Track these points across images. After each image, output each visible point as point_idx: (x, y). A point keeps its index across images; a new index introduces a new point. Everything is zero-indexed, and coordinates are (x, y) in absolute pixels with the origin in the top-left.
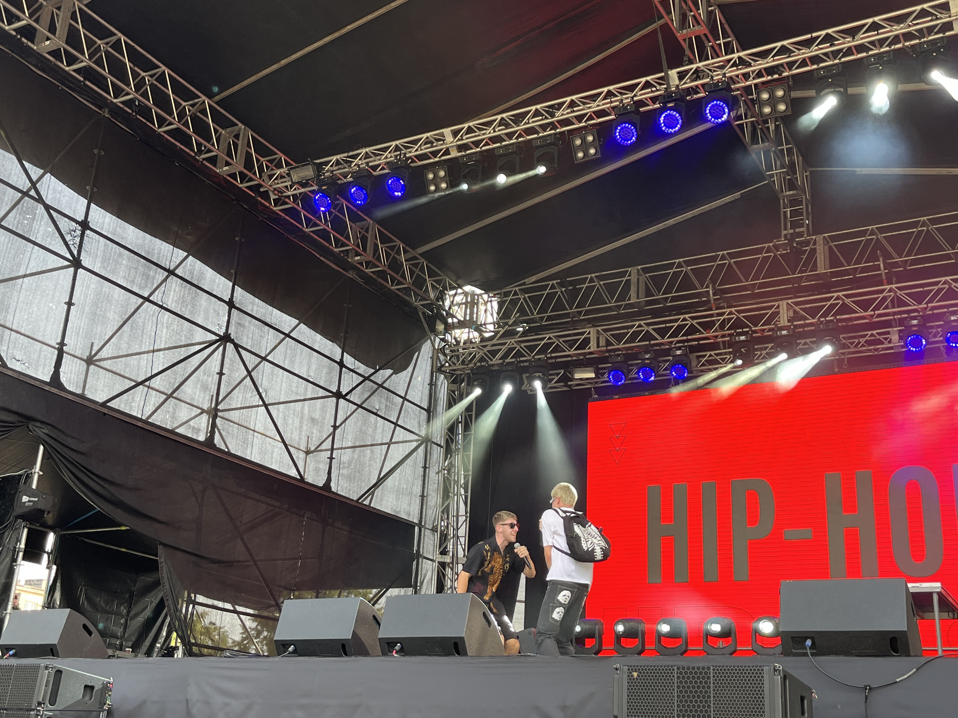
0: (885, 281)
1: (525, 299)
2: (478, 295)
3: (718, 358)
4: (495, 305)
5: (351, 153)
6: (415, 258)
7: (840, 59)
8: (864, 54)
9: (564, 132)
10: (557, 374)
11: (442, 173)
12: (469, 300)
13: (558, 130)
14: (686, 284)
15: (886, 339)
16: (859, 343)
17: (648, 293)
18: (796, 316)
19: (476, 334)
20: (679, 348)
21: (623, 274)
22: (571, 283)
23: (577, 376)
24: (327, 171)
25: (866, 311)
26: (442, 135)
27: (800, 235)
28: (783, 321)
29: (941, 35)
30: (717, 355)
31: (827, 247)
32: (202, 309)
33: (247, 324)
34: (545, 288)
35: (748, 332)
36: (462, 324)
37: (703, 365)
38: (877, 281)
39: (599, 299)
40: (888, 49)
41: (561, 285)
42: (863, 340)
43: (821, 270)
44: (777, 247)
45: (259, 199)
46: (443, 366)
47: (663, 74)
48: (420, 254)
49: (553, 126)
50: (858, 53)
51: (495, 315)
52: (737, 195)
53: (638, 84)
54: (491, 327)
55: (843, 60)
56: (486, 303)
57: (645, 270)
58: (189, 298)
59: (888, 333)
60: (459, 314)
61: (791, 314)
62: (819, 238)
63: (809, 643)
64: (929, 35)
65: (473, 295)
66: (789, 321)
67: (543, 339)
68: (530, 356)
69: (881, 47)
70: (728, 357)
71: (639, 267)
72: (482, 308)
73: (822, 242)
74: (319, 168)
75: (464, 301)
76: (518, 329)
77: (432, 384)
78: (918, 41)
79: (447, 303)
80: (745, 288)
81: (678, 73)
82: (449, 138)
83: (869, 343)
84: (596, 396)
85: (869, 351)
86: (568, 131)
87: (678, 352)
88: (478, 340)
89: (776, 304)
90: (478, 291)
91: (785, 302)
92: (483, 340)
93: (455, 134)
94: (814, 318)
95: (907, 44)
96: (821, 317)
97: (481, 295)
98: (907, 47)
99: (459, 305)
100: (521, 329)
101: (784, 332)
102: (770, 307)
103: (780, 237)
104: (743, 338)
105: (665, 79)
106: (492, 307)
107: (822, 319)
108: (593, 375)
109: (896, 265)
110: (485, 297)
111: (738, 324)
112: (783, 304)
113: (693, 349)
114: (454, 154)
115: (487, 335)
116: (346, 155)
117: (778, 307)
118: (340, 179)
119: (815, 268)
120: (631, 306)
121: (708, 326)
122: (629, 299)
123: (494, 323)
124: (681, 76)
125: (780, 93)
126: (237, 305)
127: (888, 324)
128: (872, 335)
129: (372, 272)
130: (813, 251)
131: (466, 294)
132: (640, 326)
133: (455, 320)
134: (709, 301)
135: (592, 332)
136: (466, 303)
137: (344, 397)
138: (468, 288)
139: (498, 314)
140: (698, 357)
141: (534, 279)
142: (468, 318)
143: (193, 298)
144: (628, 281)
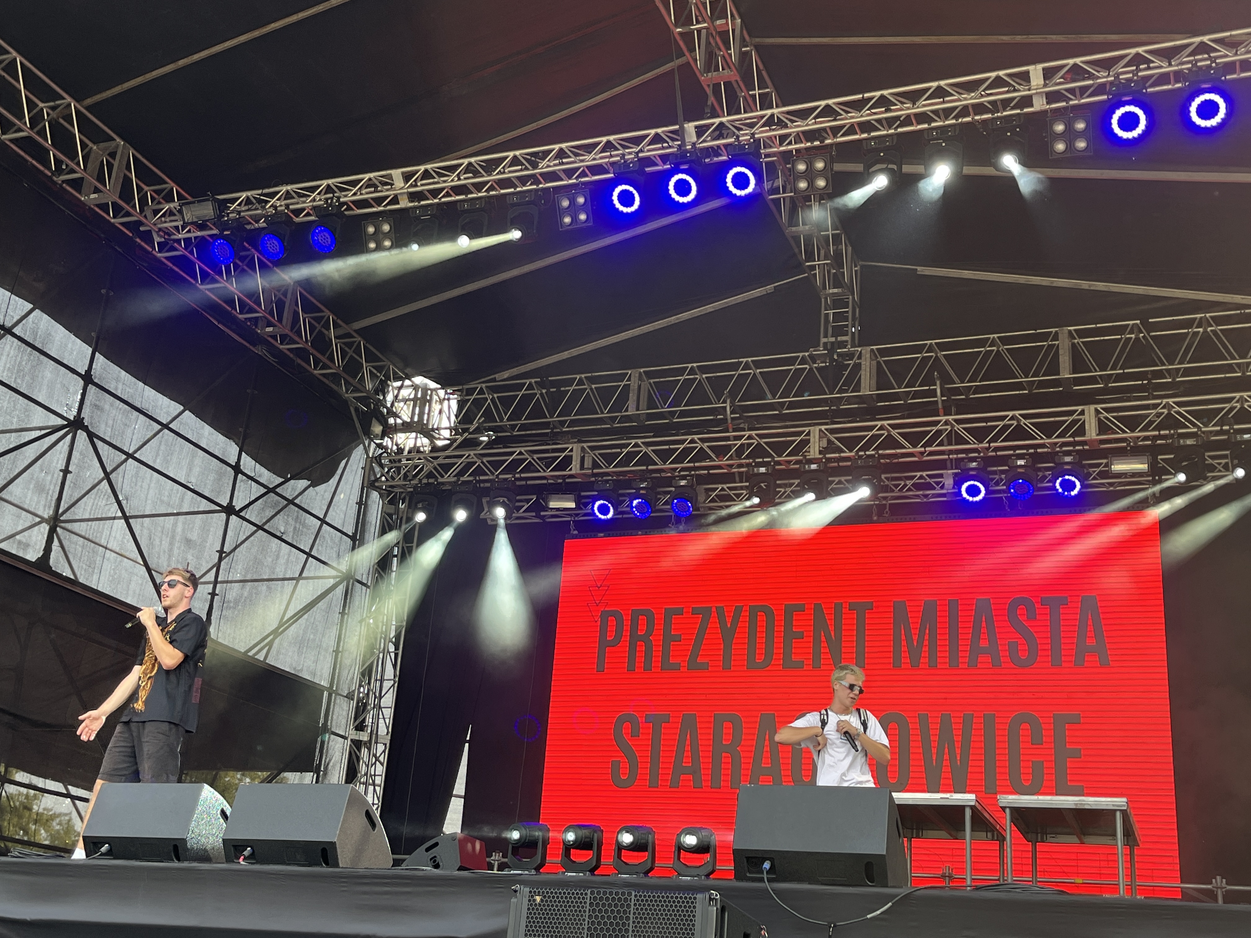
0: (941, 411)
1: (493, 400)
2: (432, 390)
3: (731, 493)
4: (454, 405)
5: (266, 191)
6: (349, 335)
7: (896, 129)
8: (926, 126)
9: (549, 188)
10: (528, 501)
11: (386, 228)
12: (419, 395)
13: (541, 186)
14: (700, 397)
15: (938, 483)
16: (905, 485)
17: (651, 404)
18: (830, 447)
19: (426, 441)
20: (683, 478)
21: (621, 377)
22: (553, 384)
23: (553, 504)
24: (232, 212)
25: (915, 446)
26: (390, 177)
27: (843, 344)
28: (814, 451)
29: (1018, 111)
30: (730, 489)
31: (874, 363)
32: (46, 382)
33: (107, 407)
34: (520, 387)
35: (769, 462)
36: (407, 427)
37: (713, 501)
38: (931, 410)
39: (586, 407)
40: (954, 121)
41: (541, 385)
42: (909, 483)
43: (865, 391)
44: (813, 359)
45: (138, 240)
46: (377, 480)
47: (677, 127)
48: (356, 331)
49: (534, 179)
50: (919, 123)
51: (453, 418)
52: (770, 288)
53: (646, 136)
54: (446, 433)
55: (900, 130)
56: (441, 401)
57: (649, 375)
58: (29, 367)
59: (941, 476)
60: (405, 413)
61: (824, 443)
62: (866, 351)
63: (767, 865)
64: (1004, 110)
65: (425, 389)
66: (820, 452)
67: (512, 453)
68: (493, 474)
69: (946, 118)
70: (745, 492)
71: (642, 370)
72: (436, 407)
73: (868, 356)
74: (223, 205)
75: (412, 396)
76: (482, 439)
77: (362, 504)
78: (990, 116)
79: (390, 398)
80: (771, 407)
81: (696, 127)
82: (399, 183)
83: (917, 486)
84: (576, 532)
85: (916, 497)
86: (554, 188)
87: (683, 483)
88: (427, 449)
89: (807, 429)
90: (432, 385)
91: (818, 428)
92: (434, 449)
93: (407, 177)
94: (851, 451)
95: (977, 118)
96: (859, 450)
97: (436, 390)
98: (977, 121)
99: (405, 401)
100: (485, 439)
101: (814, 467)
102: (799, 434)
103: (819, 346)
104: (763, 470)
105: (679, 134)
106: (449, 407)
107: (861, 453)
108: (572, 505)
109: (957, 391)
110: (442, 393)
111: (759, 451)
112: (815, 431)
113: (701, 480)
114: (404, 203)
115: (440, 443)
116: (260, 192)
117: (808, 434)
118: (250, 223)
119: (857, 388)
120: (628, 419)
121: (721, 451)
122: (627, 410)
123: (451, 429)
124: (700, 131)
125: (820, 165)
126: (96, 381)
127: (942, 465)
128: (921, 477)
129: (288, 349)
130: (857, 367)
131: (416, 387)
132: (636, 445)
133: (399, 421)
134: (725, 420)
135: (575, 449)
136: (415, 400)
137: (237, 513)
138: (419, 380)
139: (457, 416)
140: (708, 490)
141: (506, 374)
142: (416, 419)
143: (33, 367)
144: (627, 387)
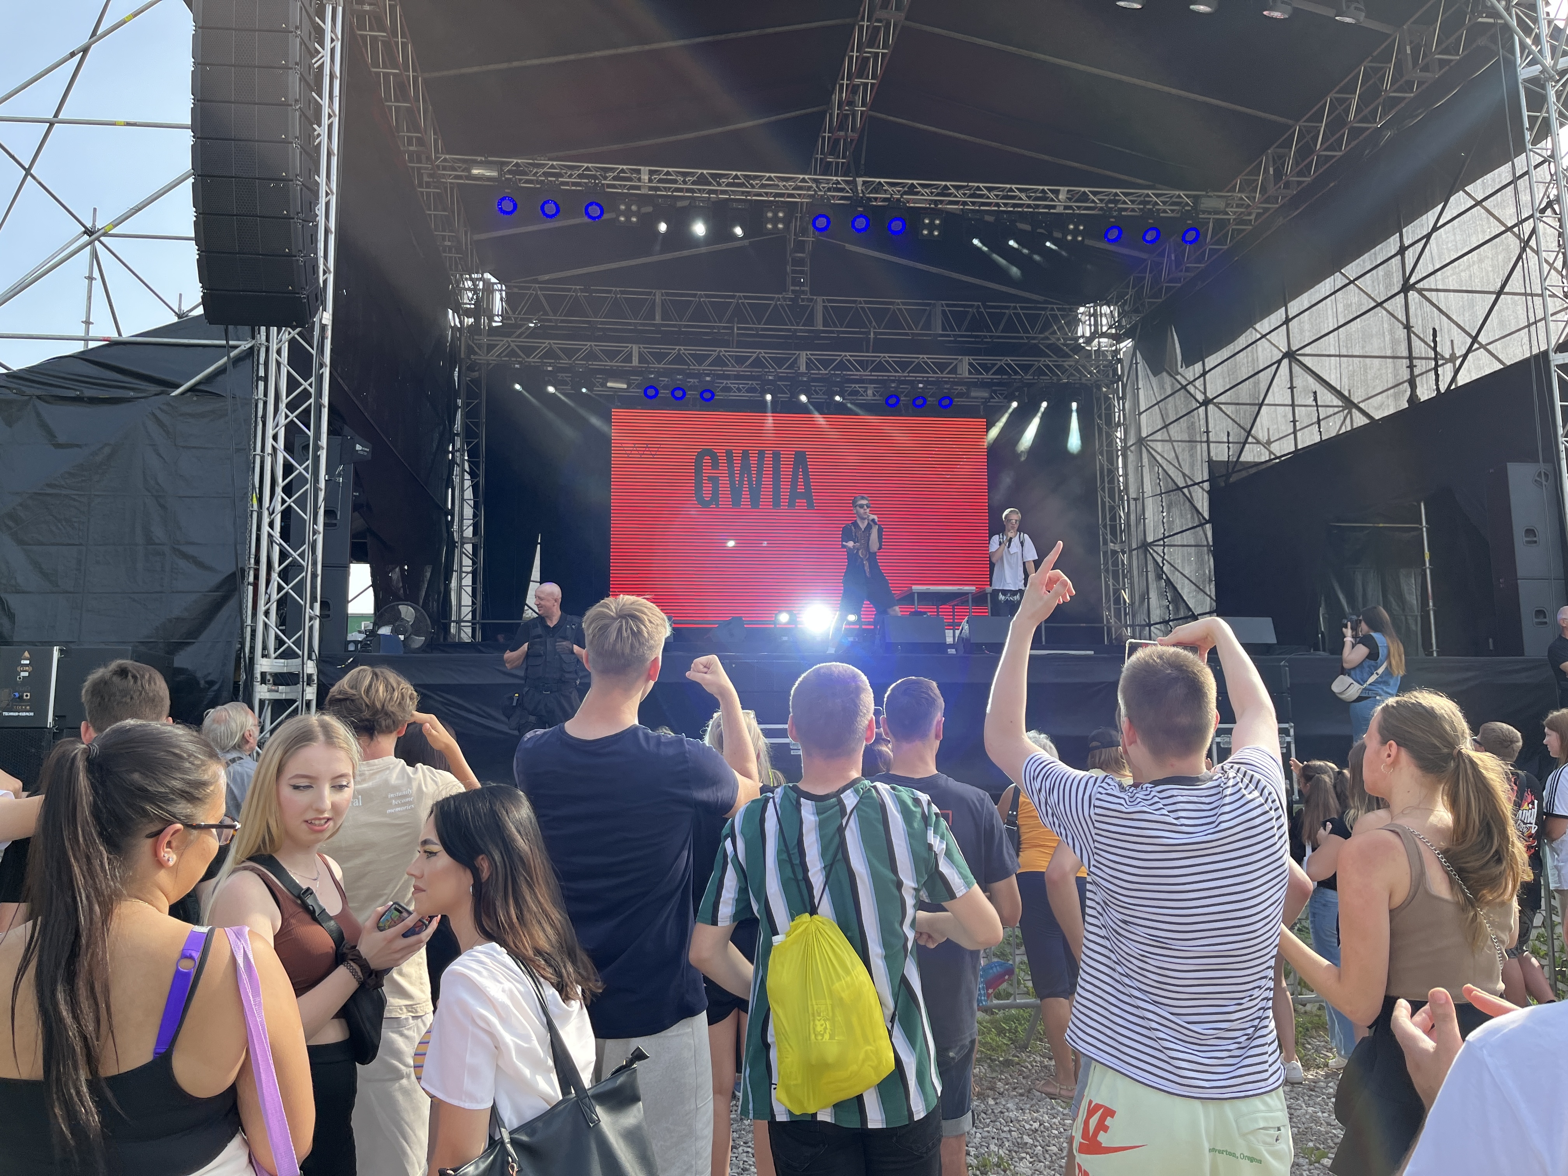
3: (733, 387)
5: (535, 161)
8: (996, 209)
11: (634, 208)
13: (749, 197)
15: (864, 392)
18: (813, 366)
20: (708, 375)
24: (507, 173)
25: (864, 370)
26: (639, 171)
27: (803, 292)
28: (803, 368)
29: (1046, 211)
30: (731, 383)
31: (821, 307)
41: (582, 291)
43: (819, 327)
44: (785, 299)
47: (852, 179)
52: (746, 242)
55: (981, 208)
61: (809, 363)
62: (820, 299)
66: (806, 368)
67: (583, 345)
68: (568, 359)
71: (663, 291)
73: (820, 303)
81: (863, 181)
82: (645, 177)
84: (622, 404)
87: (708, 379)
89: (798, 352)
90: (493, 280)
91: (805, 352)
93: (651, 173)
94: (825, 369)
96: (833, 370)
97: (494, 283)
100: (532, 325)
101: (805, 379)
103: (788, 290)
105: (853, 184)
108: (625, 386)
110: (499, 286)
112: (803, 354)
113: (719, 377)
114: (643, 191)
117: (799, 355)
119: (815, 324)
120: (654, 325)
135: (635, 349)
138: (487, 276)
144: (652, 302)
